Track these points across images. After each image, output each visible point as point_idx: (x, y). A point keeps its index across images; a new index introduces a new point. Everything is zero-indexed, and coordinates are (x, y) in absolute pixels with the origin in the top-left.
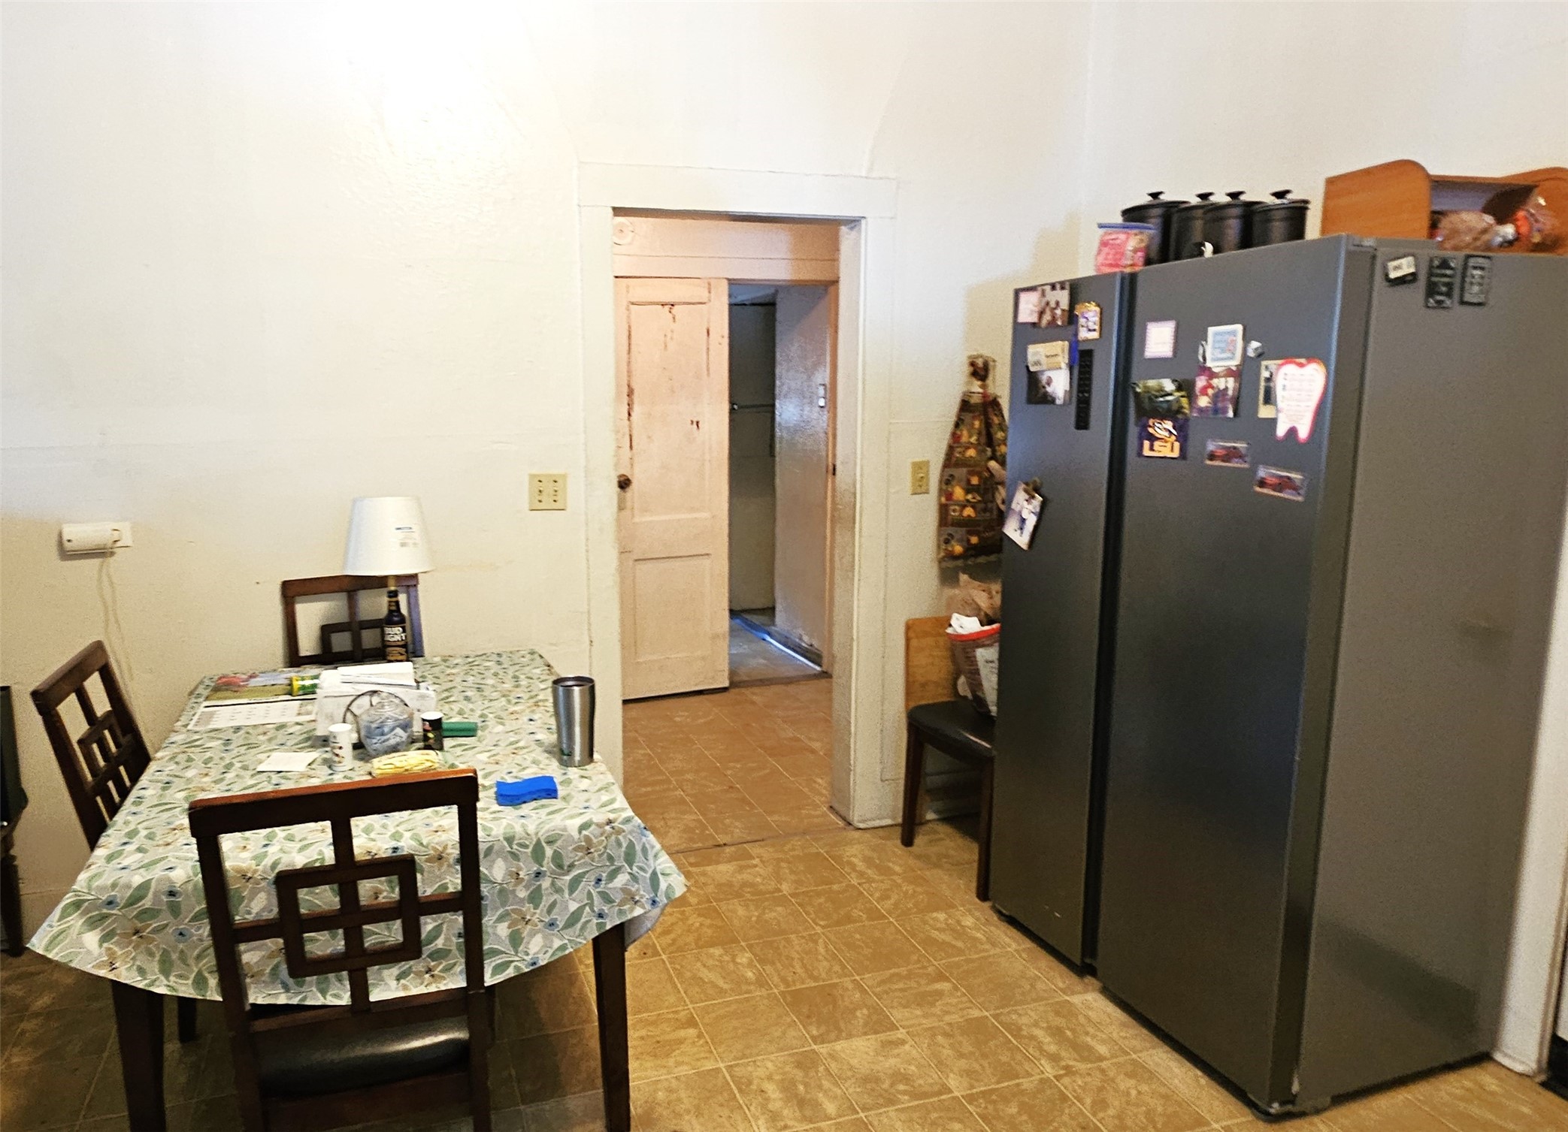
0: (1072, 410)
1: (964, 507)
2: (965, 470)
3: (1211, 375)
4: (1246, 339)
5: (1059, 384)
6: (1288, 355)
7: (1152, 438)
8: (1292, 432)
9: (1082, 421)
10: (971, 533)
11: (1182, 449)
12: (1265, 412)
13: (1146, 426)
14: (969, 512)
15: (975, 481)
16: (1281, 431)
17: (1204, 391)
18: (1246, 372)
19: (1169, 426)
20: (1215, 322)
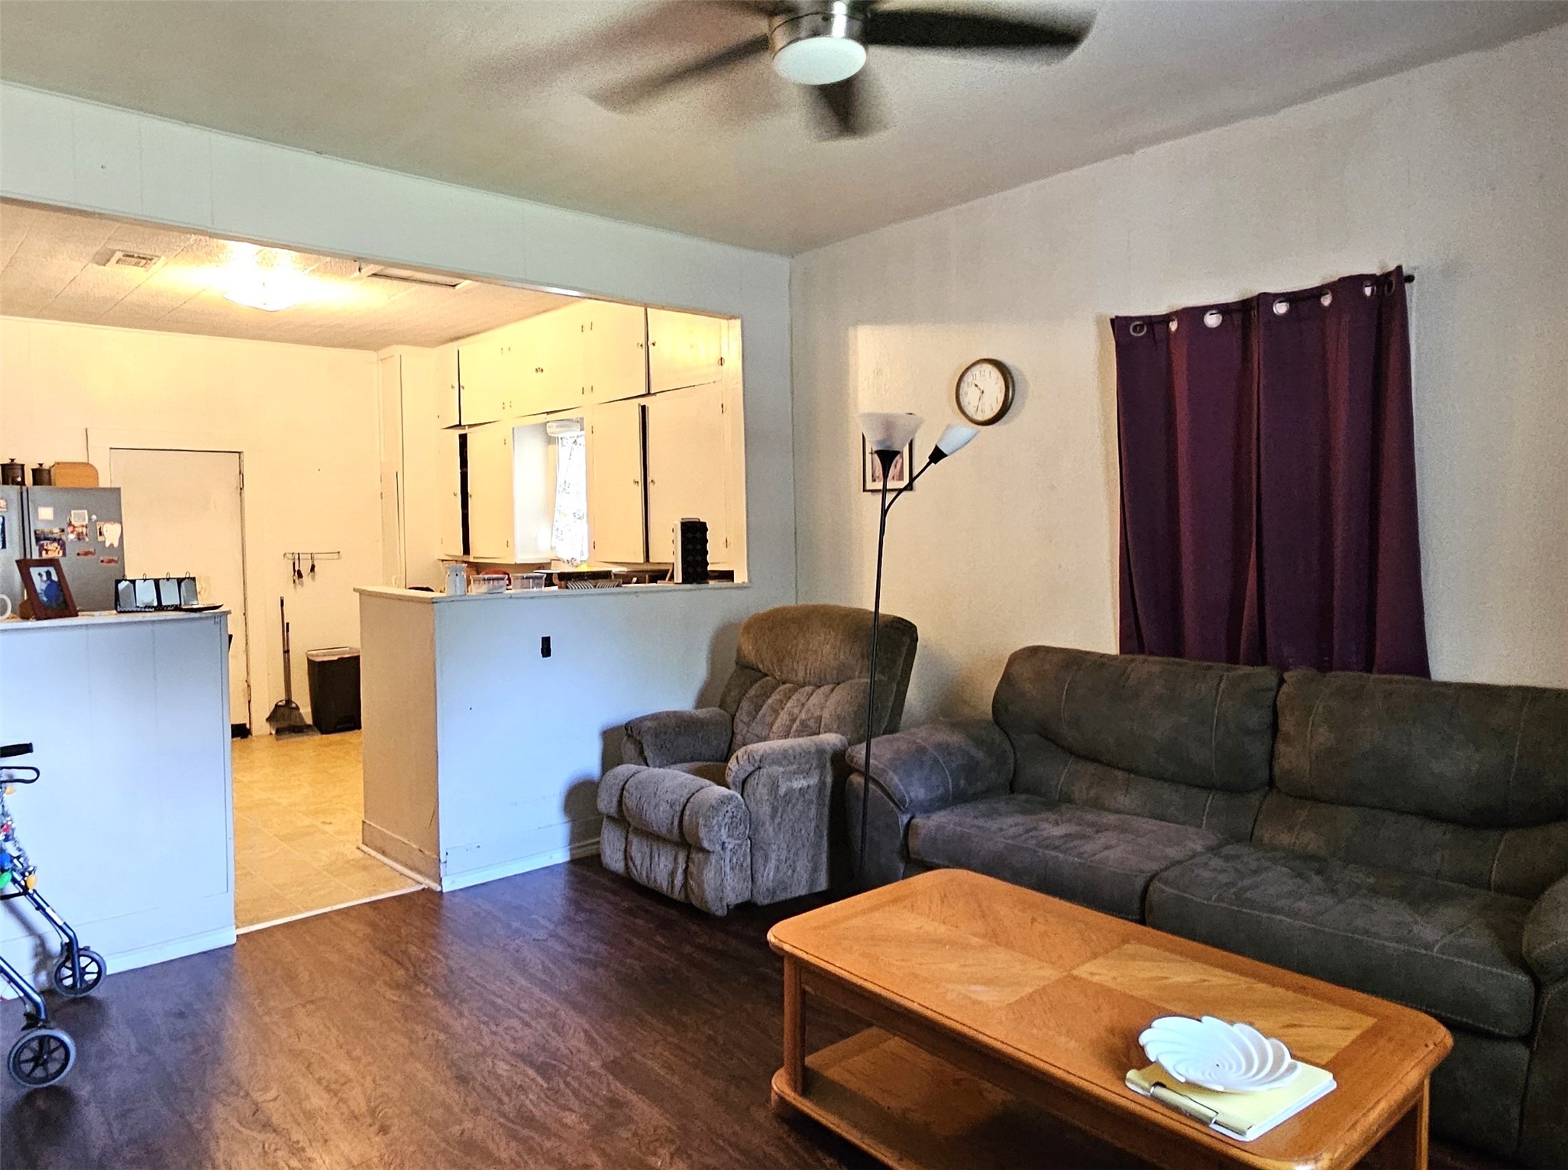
3: (74, 527)
4: (90, 515)
6: (107, 520)
7: (46, 550)
8: (110, 545)
9: (3, 544)
11: (63, 553)
12: (100, 539)
13: (43, 545)
17: (72, 532)
18: (91, 523)
19: (56, 545)
20: (75, 509)
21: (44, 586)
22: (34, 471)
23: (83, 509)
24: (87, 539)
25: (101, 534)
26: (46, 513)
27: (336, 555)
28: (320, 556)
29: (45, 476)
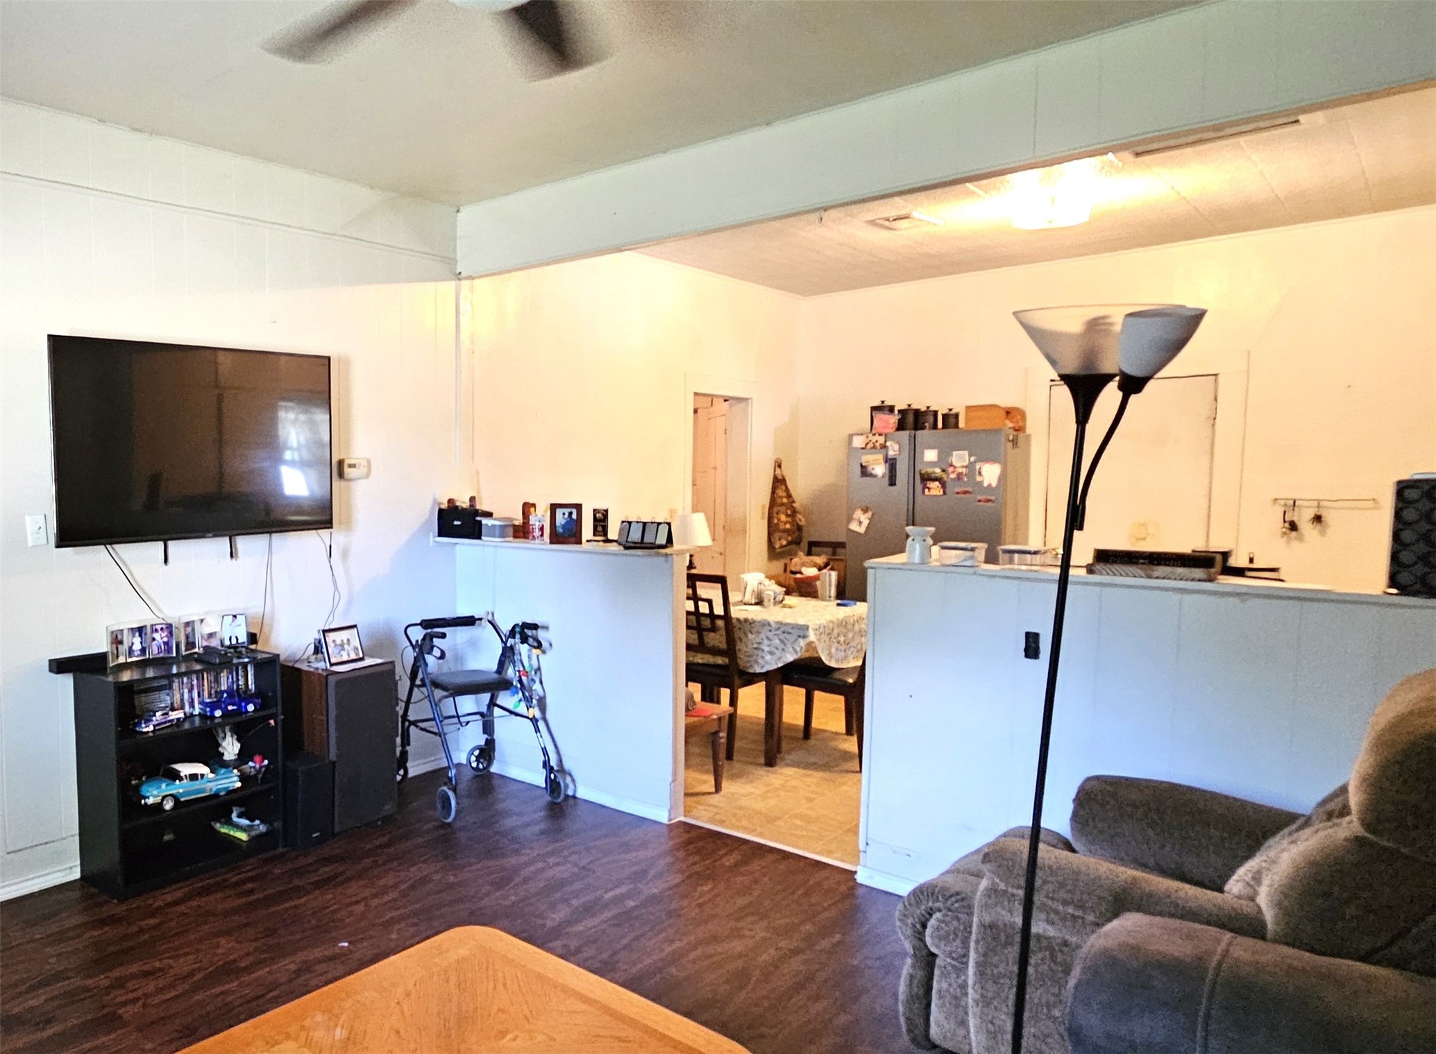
0: (887, 478)
1: (785, 524)
2: (784, 508)
3: (955, 467)
4: (970, 456)
5: (880, 470)
6: (987, 460)
7: (929, 489)
8: (990, 485)
9: (892, 483)
10: (789, 535)
11: (944, 492)
12: (979, 479)
13: (926, 485)
14: (788, 526)
15: (789, 512)
16: (985, 484)
17: (953, 472)
18: (970, 466)
19: (937, 483)
20: (956, 450)
21: (563, 522)
22: (944, 416)
23: (964, 450)
24: (966, 479)
25: (980, 473)
26: (931, 455)
27: (1370, 504)
28: (1329, 504)
29: (952, 420)
